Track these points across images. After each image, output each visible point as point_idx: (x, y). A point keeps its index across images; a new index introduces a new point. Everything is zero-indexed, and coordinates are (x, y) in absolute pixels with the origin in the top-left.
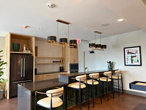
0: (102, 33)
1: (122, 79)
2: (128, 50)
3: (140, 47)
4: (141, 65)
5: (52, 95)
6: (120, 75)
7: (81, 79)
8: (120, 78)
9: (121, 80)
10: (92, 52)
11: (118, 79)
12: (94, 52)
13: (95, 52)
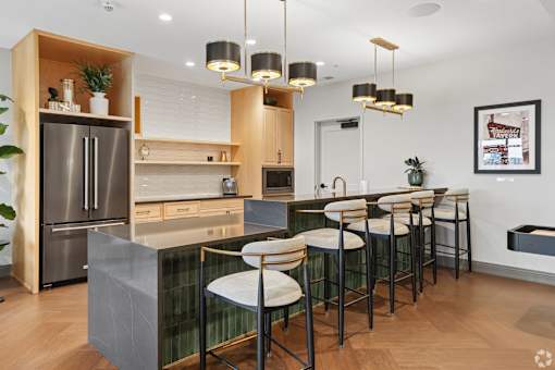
0: (397, 48)
1: (468, 220)
2: (492, 116)
3: (538, 103)
4: (537, 170)
5: (262, 260)
6: (462, 206)
7: (345, 214)
8: (462, 216)
9: (465, 223)
10: (350, 124)
11: (456, 221)
12: (356, 125)
13: (360, 124)
